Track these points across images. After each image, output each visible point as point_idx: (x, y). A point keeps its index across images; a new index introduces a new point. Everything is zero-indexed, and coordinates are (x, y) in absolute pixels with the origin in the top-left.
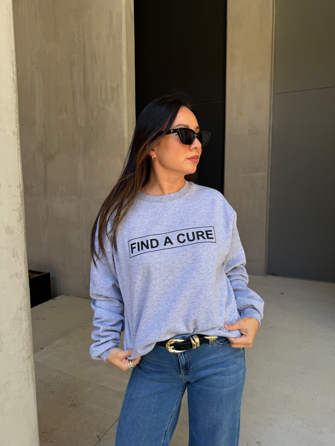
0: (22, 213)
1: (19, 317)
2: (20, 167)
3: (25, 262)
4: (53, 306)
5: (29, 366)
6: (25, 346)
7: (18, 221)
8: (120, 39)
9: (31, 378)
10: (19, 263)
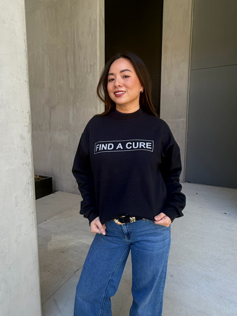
0: (30, 128)
1: (28, 188)
2: (29, 101)
3: (31, 157)
4: (53, 197)
5: (34, 217)
6: (31, 205)
7: (28, 133)
8: (96, 35)
9: (34, 224)
10: (28, 157)
